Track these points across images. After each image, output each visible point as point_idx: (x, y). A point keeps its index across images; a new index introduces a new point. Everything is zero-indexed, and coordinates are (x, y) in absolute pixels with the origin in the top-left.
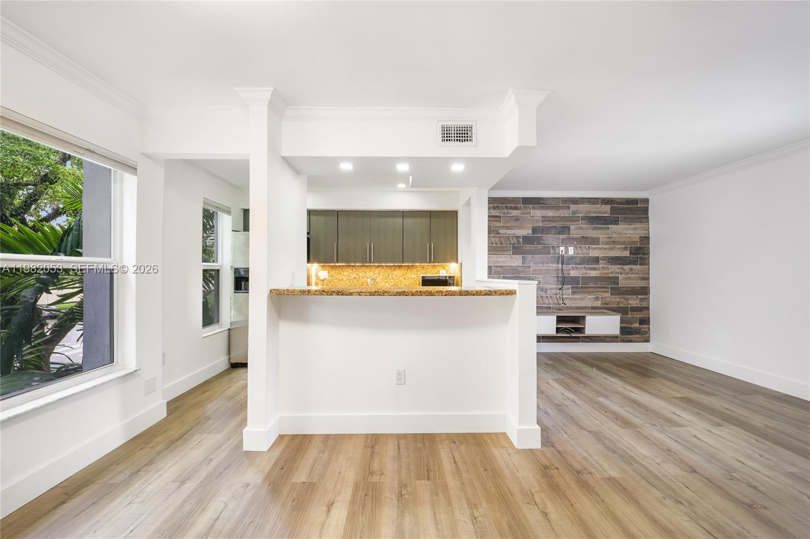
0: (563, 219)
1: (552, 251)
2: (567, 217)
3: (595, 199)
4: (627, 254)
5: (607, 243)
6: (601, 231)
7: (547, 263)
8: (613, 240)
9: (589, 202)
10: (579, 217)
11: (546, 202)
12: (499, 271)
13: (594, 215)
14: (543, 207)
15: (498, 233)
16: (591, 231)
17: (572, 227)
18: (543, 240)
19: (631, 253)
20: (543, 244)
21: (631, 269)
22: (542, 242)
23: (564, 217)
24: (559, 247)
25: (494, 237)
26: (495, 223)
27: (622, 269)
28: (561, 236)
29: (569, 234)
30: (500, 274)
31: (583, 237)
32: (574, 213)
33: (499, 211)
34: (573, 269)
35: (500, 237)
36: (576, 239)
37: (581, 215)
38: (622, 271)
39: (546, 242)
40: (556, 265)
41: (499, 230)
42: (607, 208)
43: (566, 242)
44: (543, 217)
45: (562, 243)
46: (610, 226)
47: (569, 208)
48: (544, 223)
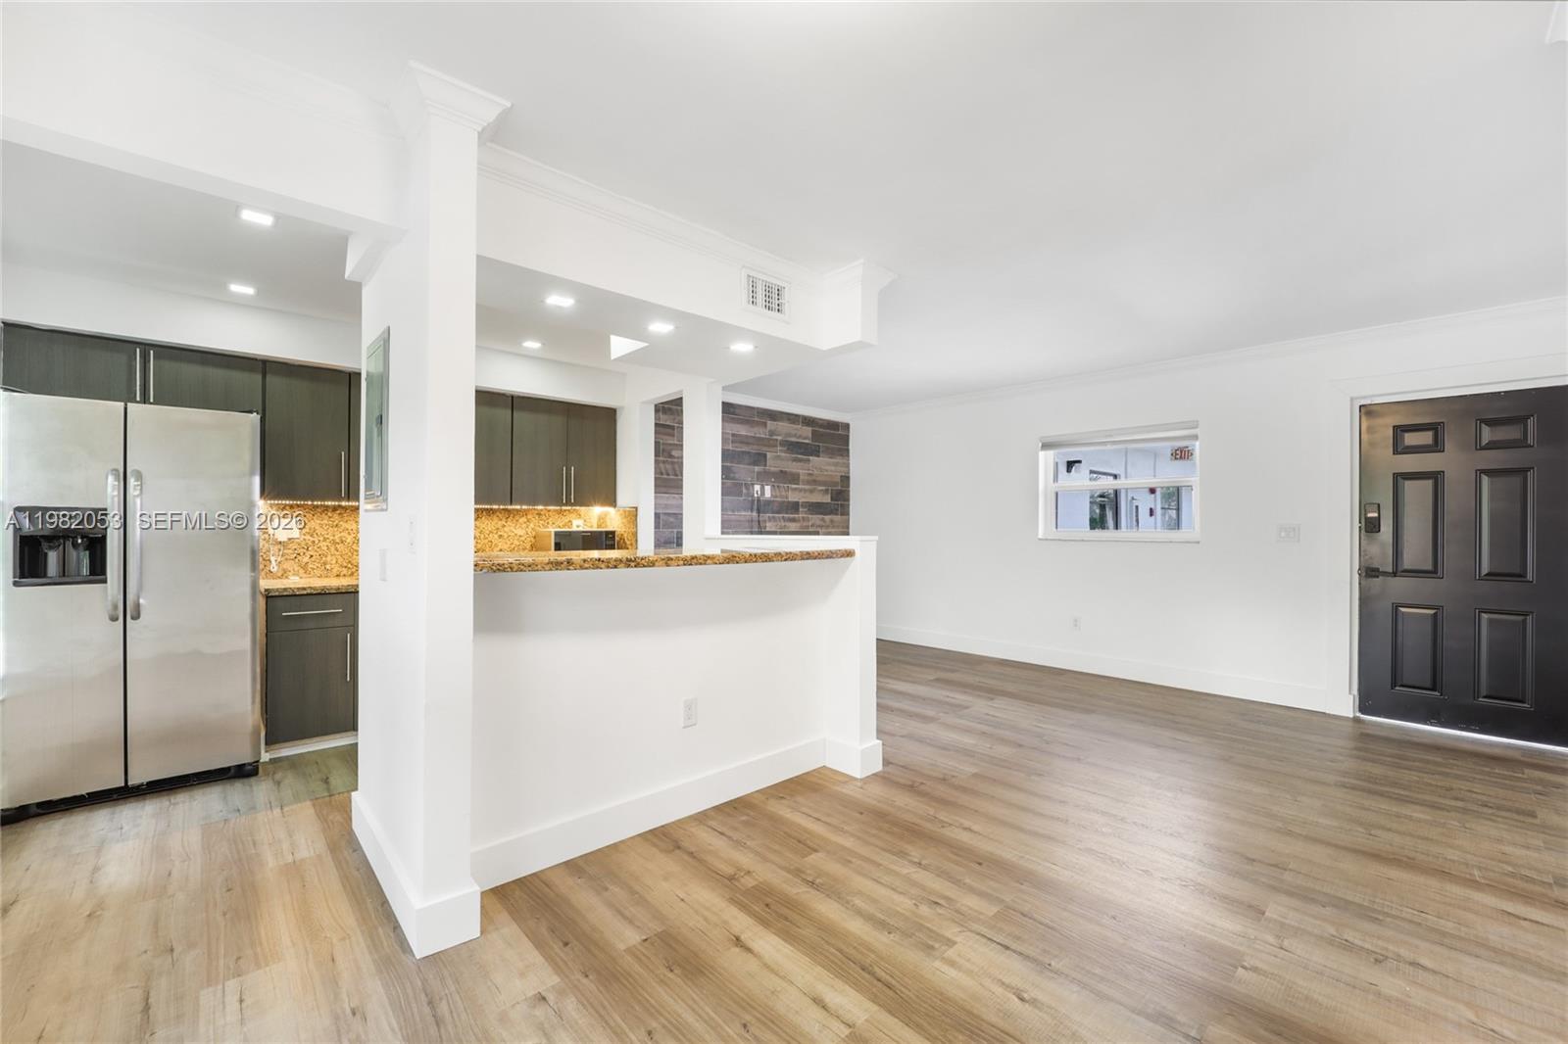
0: (759, 441)
1: (744, 491)
2: (763, 439)
3: (796, 415)
4: (827, 499)
5: (808, 482)
6: (802, 464)
7: (738, 511)
8: (814, 478)
9: (789, 420)
10: (777, 440)
11: (737, 411)
12: (672, 523)
13: (793, 439)
14: (733, 418)
15: (671, 456)
16: (790, 463)
17: (769, 455)
18: (734, 473)
19: (832, 499)
20: (733, 479)
21: (832, 521)
22: (732, 475)
23: (760, 439)
24: (753, 484)
25: (664, 462)
26: (667, 437)
27: (823, 520)
28: (757, 469)
29: (765, 465)
30: (672, 528)
31: (781, 471)
32: (772, 433)
33: (672, 417)
34: (770, 519)
35: (673, 463)
36: (774, 474)
37: (779, 438)
38: (822, 523)
39: (737, 476)
40: (749, 513)
41: (672, 450)
42: (807, 431)
43: (764, 477)
44: (733, 435)
45: (758, 480)
46: (811, 458)
47: (765, 425)
48: (736, 445)
